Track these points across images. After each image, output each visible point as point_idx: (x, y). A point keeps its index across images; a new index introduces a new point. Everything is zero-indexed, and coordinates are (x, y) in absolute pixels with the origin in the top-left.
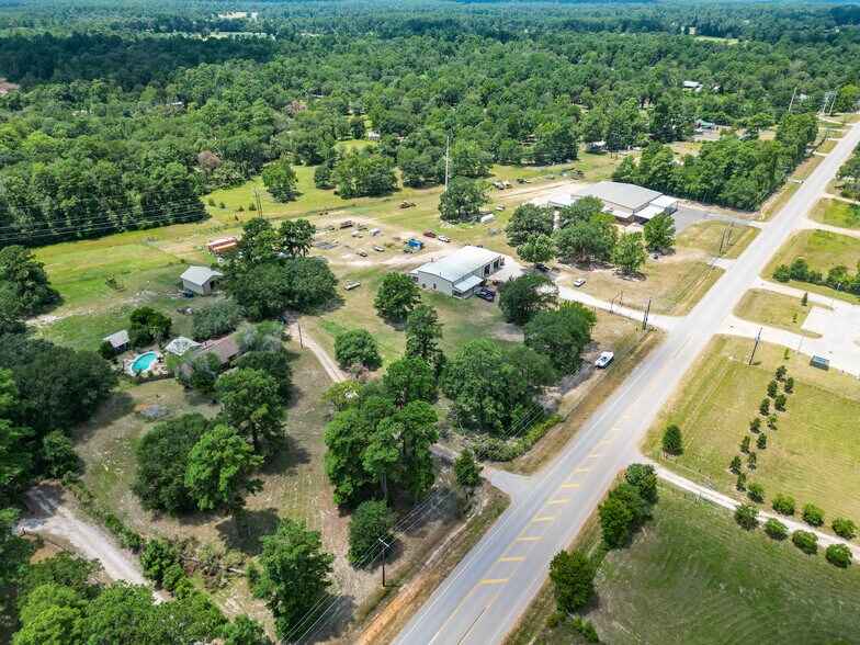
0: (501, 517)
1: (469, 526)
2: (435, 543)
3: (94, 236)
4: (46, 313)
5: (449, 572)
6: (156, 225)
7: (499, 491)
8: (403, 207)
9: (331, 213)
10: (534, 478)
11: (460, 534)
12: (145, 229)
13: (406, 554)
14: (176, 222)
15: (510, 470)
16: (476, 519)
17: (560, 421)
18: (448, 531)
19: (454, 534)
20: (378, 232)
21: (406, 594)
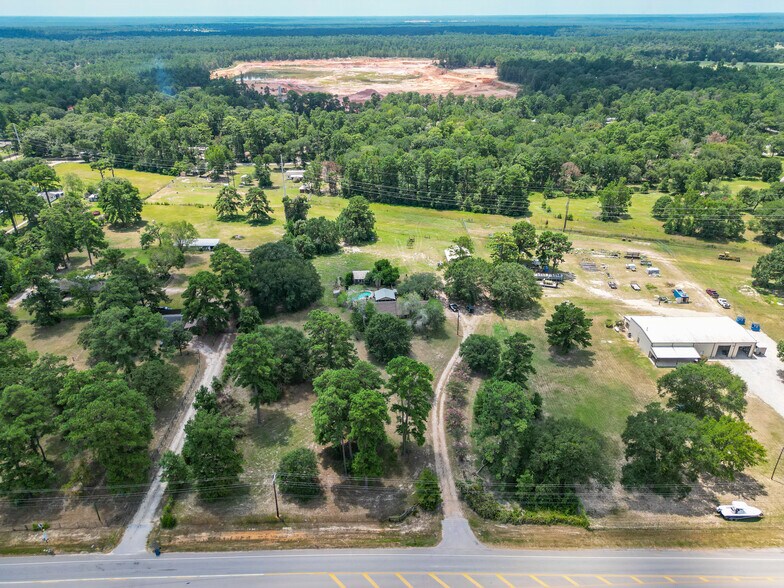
0: (411, 548)
1: (380, 534)
2: (343, 522)
3: (440, 208)
4: (359, 246)
5: (324, 547)
6: (485, 212)
7: (440, 531)
8: (722, 258)
9: (636, 242)
10: (483, 546)
11: (369, 532)
12: (476, 212)
13: (318, 510)
14: (501, 213)
15: (473, 524)
16: (393, 534)
17: (585, 525)
18: (363, 522)
19: (363, 528)
20: (657, 272)
21: (284, 535)
